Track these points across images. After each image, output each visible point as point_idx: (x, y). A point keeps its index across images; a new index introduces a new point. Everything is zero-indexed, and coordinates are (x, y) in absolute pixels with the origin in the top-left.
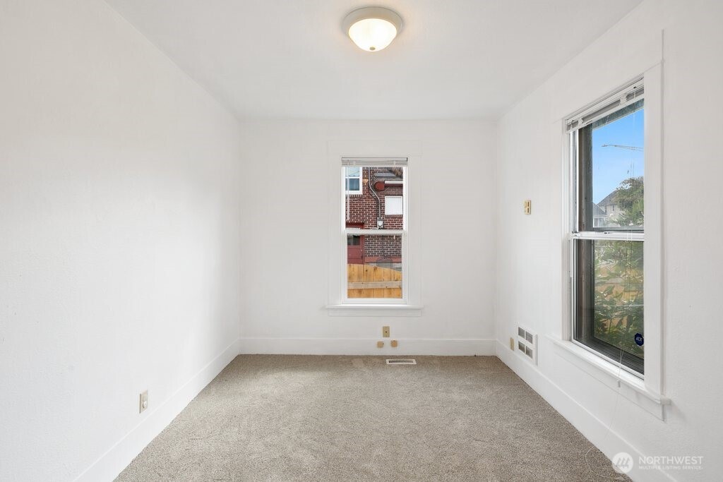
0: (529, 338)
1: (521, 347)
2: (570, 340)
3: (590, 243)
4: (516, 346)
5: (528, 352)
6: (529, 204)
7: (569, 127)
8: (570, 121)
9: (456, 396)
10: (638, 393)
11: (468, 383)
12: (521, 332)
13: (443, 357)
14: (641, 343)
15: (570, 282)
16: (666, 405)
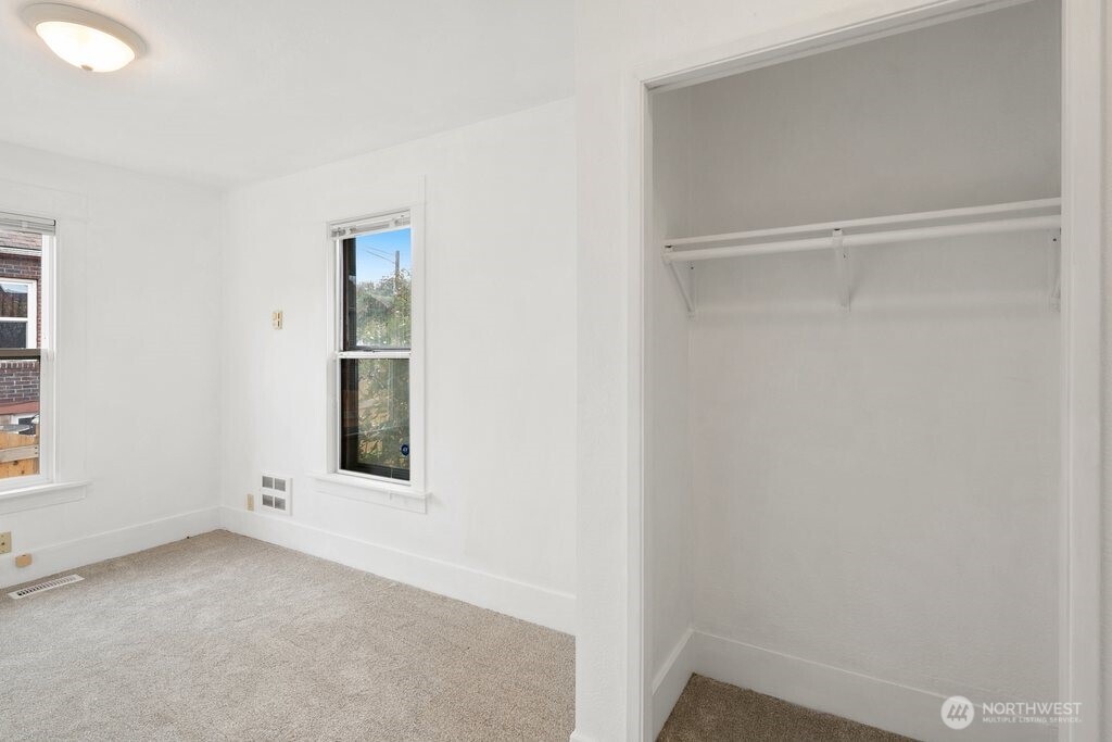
0: (281, 485)
1: (267, 501)
2: (335, 472)
3: (354, 362)
4: (258, 501)
5: (279, 504)
6: (279, 316)
7: (335, 234)
8: (336, 227)
9: (183, 591)
10: (406, 498)
11: (195, 571)
12: (267, 482)
13: (133, 554)
14: (407, 453)
15: (336, 407)
16: (429, 499)
